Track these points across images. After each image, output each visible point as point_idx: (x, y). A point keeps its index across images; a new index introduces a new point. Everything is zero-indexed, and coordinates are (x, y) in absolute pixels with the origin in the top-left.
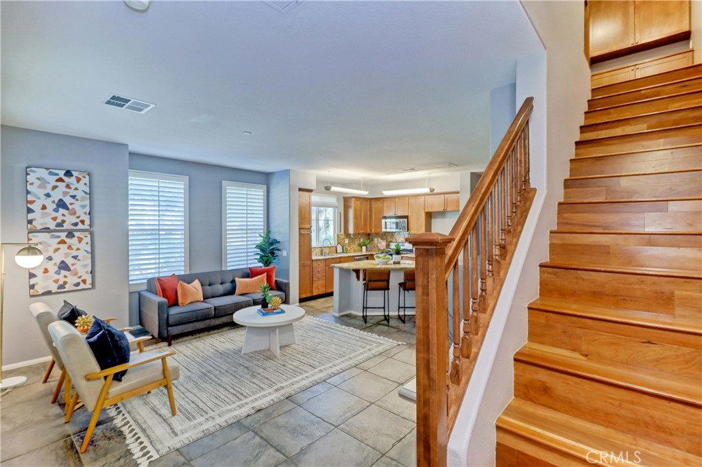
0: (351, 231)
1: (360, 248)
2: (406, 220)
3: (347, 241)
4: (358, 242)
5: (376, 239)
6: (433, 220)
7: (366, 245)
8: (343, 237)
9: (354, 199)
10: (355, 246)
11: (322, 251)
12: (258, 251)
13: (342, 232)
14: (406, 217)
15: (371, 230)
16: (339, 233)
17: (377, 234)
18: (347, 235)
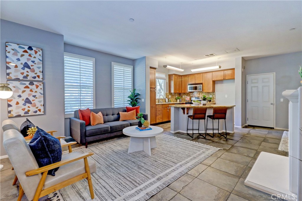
0: (172, 91)
1: (176, 100)
2: (201, 85)
3: (170, 96)
4: (175, 97)
5: (184, 96)
6: (216, 85)
7: (179, 99)
8: (168, 94)
9: (174, 75)
10: (174, 99)
11: (159, 101)
12: (129, 99)
13: (168, 92)
14: (202, 84)
15: (182, 91)
16: (167, 93)
17: (184, 94)
18: (170, 93)
